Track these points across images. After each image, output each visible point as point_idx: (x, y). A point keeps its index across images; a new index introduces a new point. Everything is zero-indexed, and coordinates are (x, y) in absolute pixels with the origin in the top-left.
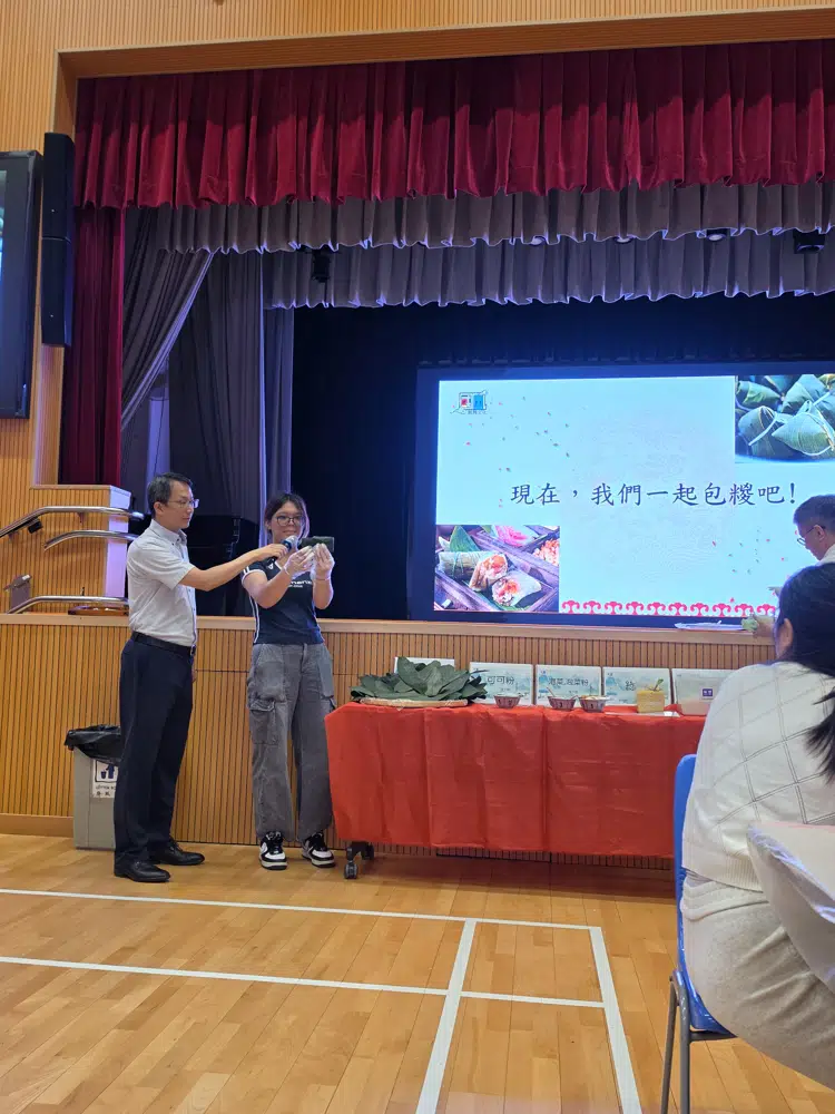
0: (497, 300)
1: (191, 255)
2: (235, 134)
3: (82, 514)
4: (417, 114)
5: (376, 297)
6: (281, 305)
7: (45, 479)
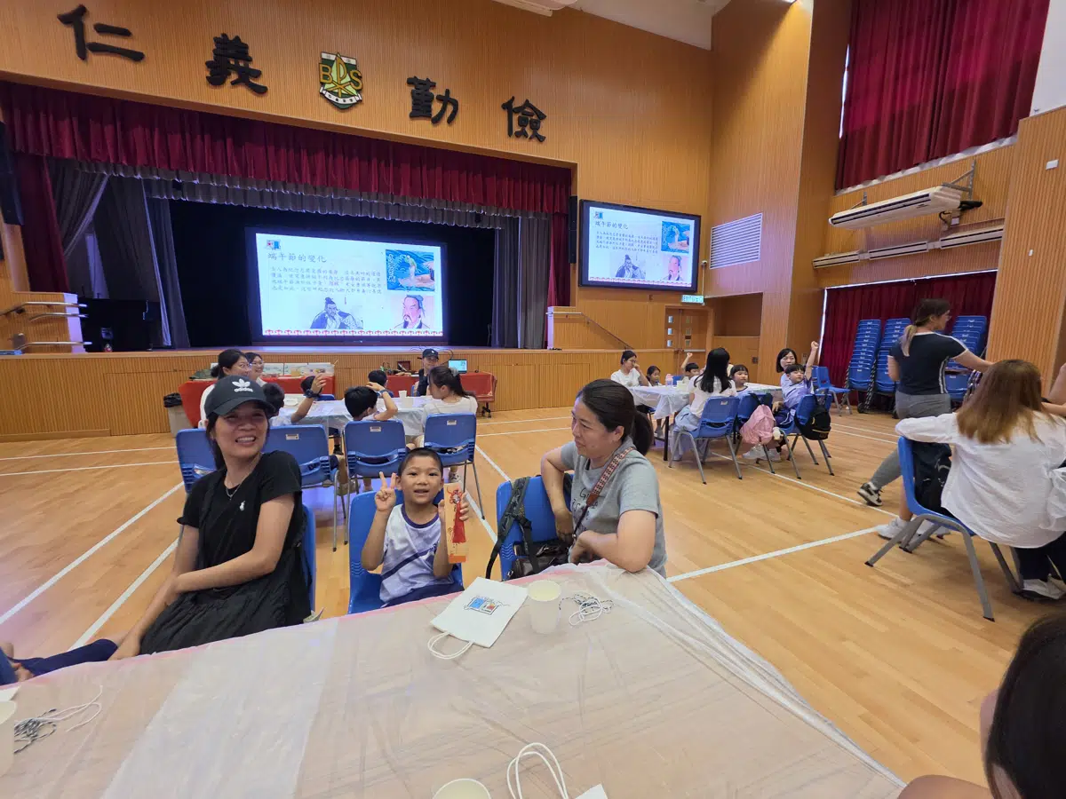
0: (271, 207)
1: (95, 175)
2: (108, 130)
3: (49, 306)
4: (207, 137)
5: (211, 199)
6: (158, 197)
7: (21, 289)
